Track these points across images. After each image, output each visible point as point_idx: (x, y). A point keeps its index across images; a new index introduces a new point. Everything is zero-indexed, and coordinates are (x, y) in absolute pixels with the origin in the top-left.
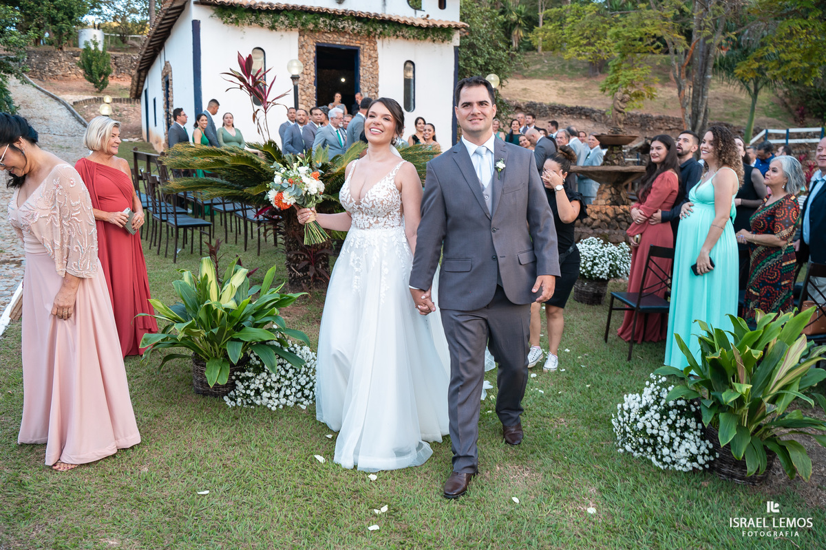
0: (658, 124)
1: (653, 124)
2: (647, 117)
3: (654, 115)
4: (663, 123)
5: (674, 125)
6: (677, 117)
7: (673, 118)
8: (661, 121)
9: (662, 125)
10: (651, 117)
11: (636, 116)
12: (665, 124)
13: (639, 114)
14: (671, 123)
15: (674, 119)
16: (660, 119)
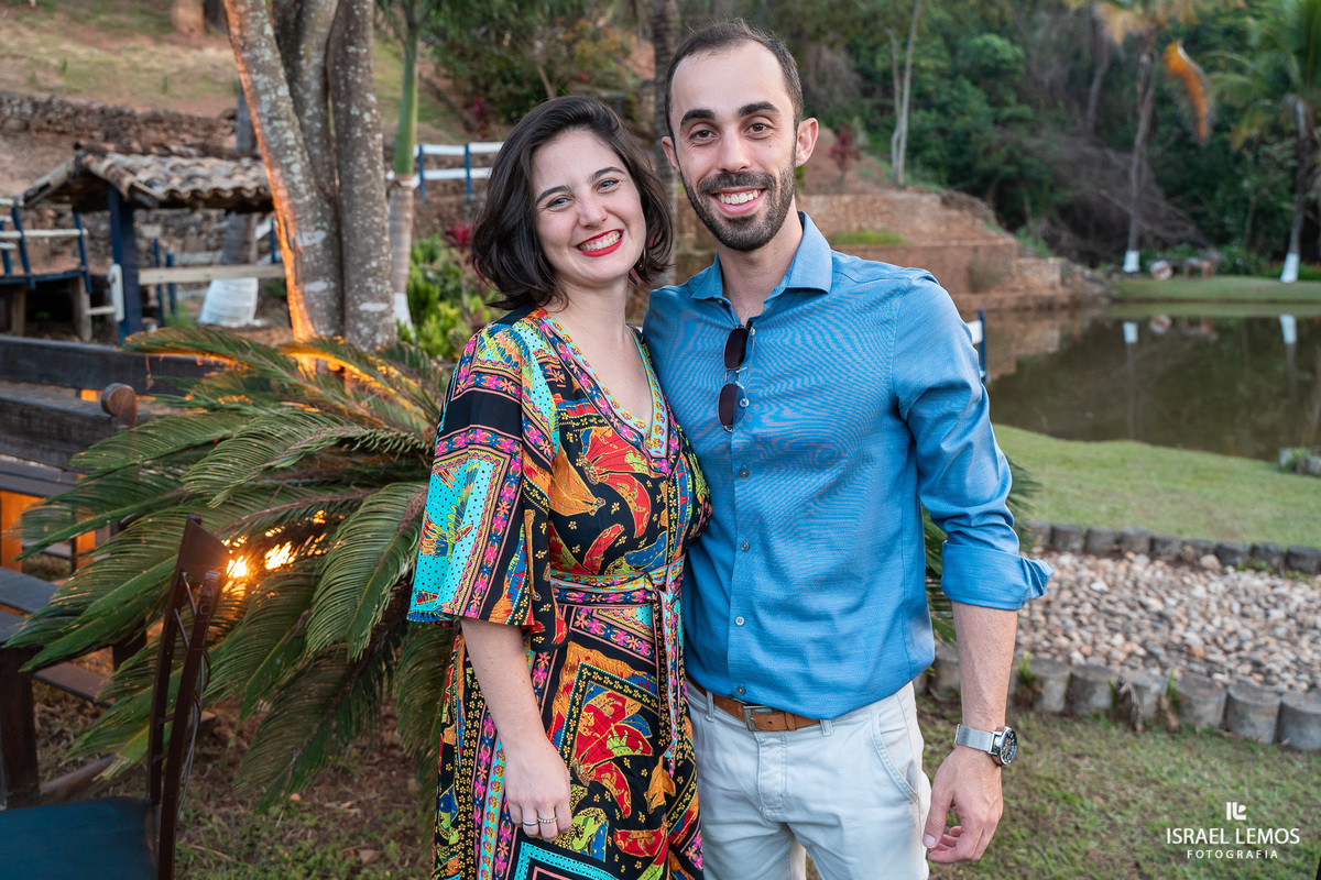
0: (152, 134)
1: (139, 131)
2: (120, 114)
3: (139, 111)
4: (165, 130)
5: (196, 136)
6: (200, 114)
7: (191, 118)
8: (159, 126)
9: (163, 136)
10: (131, 115)
11: (89, 112)
12: (172, 132)
13: (95, 106)
14: (186, 131)
15: (192, 122)
16: (154, 120)
